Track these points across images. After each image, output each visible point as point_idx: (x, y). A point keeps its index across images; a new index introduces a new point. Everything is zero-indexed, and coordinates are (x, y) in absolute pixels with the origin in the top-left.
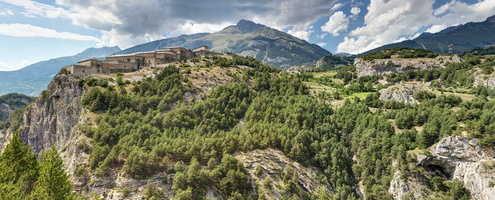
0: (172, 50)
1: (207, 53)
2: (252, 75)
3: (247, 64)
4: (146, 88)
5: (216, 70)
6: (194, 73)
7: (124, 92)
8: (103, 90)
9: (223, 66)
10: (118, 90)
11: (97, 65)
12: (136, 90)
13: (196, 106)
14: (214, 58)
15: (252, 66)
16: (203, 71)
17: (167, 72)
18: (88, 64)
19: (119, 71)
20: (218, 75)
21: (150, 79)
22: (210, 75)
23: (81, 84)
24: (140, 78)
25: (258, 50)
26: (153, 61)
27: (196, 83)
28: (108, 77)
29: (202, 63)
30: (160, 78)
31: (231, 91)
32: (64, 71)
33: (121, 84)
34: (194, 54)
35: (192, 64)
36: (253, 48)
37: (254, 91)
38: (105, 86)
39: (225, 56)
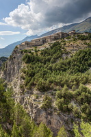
0: (57, 34)
1: (75, 34)
4: (46, 53)
5: (79, 42)
6: (67, 44)
7: (37, 55)
8: (29, 54)
9: (82, 39)
10: (35, 54)
11: (28, 44)
12: (42, 54)
13: (68, 61)
14: (78, 36)
16: (72, 43)
17: (55, 45)
18: (24, 44)
19: (36, 46)
20: (79, 45)
21: (47, 49)
22: (75, 45)
23: (22, 52)
24: (43, 48)
26: (49, 40)
27: (68, 49)
28: (31, 49)
29: (72, 39)
30: (52, 48)
31: (86, 53)
32: (17, 47)
33: (36, 51)
34: (68, 35)
35: (67, 40)
38: (30, 52)
39: (84, 34)
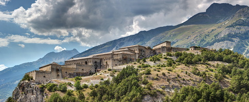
0: (129, 50)
1: (170, 49)
2: (229, 72)
3: (220, 59)
4: (103, 91)
5: (180, 69)
6: (154, 74)
7: (82, 97)
8: (62, 95)
9: (189, 63)
10: (76, 94)
11: (57, 69)
12: (94, 94)
14: (178, 55)
15: (229, 61)
16: (164, 70)
17: (125, 74)
18: (48, 69)
19: (78, 75)
20: (182, 75)
21: (107, 82)
22: (173, 75)
23: (42, 90)
24: (97, 82)
25: (236, 40)
26: (110, 63)
27: (157, 85)
28: (67, 81)
29: (164, 62)
30: (117, 81)
31: (199, 94)
32: (27, 77)
33: (79, 88)
34: (154, 52)
35: (152, 64)
36: (230, 37)
37: (231, 93)
38: (64, 91)
39: (191, 51)
